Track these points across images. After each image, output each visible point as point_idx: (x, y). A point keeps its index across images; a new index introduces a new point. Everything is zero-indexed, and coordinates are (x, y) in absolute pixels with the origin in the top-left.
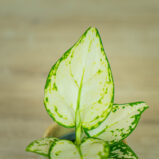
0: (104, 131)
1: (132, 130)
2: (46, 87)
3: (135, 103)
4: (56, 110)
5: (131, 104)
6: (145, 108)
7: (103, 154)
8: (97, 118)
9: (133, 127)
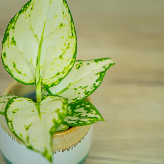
0: (67, 88)
1: (96, 87)
2: (4, 42)
3: (101, 60)
4: (14, 66)
5: (96, 61)
6: (111, 65)
7: (61, 111)
8: (58, 74)
9: (97, 84)
